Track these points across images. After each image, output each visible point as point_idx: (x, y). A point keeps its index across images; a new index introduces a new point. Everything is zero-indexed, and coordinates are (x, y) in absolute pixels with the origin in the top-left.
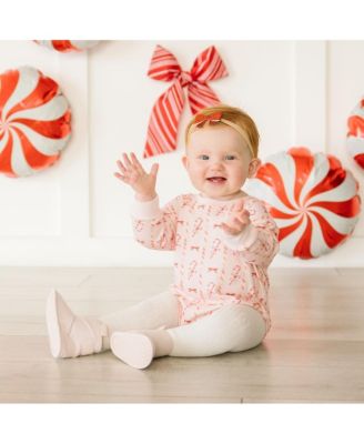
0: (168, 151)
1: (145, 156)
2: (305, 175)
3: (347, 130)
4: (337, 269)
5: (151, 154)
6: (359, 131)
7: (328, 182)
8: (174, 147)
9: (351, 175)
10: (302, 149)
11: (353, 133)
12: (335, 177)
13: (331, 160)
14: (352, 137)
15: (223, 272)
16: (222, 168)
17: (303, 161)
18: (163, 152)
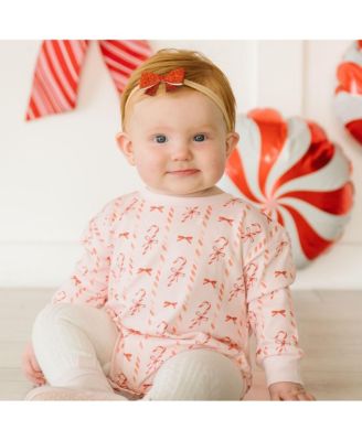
0: (64, 111)
1: (28, 118)
2: (275, 150)
3: (336, 83)
4: (317, 292)
5: (37, 114)
6: (354, 86)
7: (308, 162)
8: (73, 105)
9: (341, 150)
10: (268, 111)
11: (344, 87)
12: (319, 154)
13: (313, 128)
14: (343, 95)
15: (184, 308)
16: (189, 156)
17: (272, 130)
18: (55, 111)
